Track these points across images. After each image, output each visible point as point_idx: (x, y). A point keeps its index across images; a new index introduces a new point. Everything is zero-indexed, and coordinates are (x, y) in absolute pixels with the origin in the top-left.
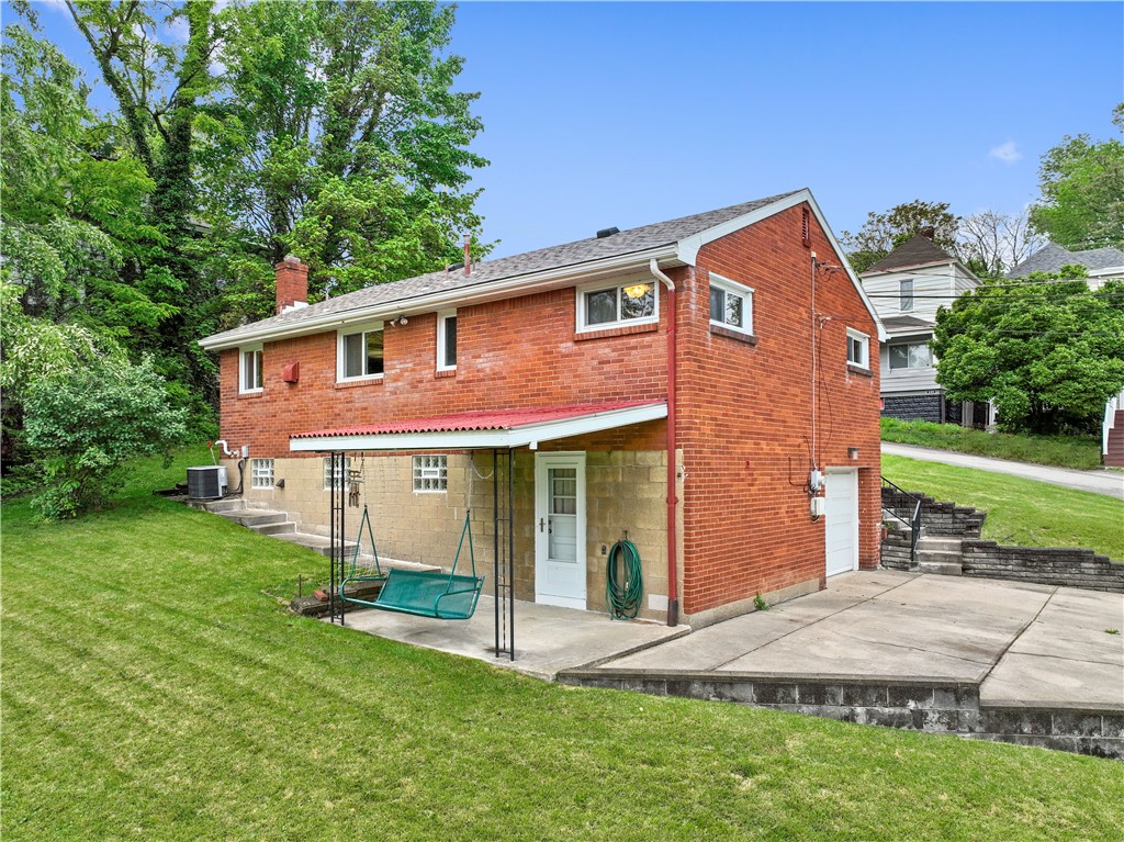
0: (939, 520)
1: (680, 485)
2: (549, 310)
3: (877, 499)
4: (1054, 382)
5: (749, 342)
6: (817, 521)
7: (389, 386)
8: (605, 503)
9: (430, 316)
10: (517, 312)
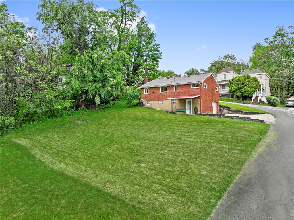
0: (226, 109)
1: (201, 102)
2: (188, 86)
3: (219, 106)
4: (245, 92)
5: (206, 89)
6: (212, 107)
7: (168, 93)
8: (194, 104)
9: (173, 86)
10: (184, 86)
